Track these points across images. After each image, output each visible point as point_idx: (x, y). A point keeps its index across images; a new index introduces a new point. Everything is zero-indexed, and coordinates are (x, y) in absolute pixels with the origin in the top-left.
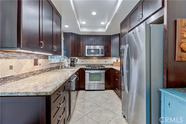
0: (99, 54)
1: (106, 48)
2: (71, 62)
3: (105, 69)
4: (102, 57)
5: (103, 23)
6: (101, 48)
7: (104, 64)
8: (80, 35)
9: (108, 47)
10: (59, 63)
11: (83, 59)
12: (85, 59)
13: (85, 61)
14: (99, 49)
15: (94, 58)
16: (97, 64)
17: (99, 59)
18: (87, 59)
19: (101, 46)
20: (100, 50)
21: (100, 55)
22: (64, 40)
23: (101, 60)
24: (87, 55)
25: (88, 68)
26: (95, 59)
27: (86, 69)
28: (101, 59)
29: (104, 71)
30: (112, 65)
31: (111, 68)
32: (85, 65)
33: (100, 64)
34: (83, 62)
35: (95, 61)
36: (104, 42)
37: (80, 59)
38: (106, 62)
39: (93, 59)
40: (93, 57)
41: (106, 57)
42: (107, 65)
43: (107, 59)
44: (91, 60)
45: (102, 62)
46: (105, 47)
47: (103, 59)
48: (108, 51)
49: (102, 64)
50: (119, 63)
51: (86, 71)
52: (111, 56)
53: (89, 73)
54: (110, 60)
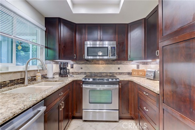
0: (107, 56)
1: (120, 45)
2: (61, 69)
3: (119, 83)
4: (114, 60)
6: (112, 46)
7: (117, 73)
8: (76, 24)
9: (123, 43)
10: (25, 72)
11: (83, 64)
12: (85, 64)
13: (86, 67)
14: (107, 48)
15: (100, 62)
16: (106, 73)
17: (108, 64)
18: (88, 64)
19: (112, 42)
20: (109, 49)
21: (110, 57)
22: (46, 31)
23: (110, 66)
26: (101, 64)
27: (84, 82)
28: (111, 64)
29: (117, 86)
30: (129, 74)
31: (129, 81)
33: (110, 73)
34: (82, 68)
35: (101, 68)
36: (117, 36)
37: (77, 63)
38: (119, 68)
39: (99, 64)
41: (119, 62)
42: (120, 73)
43: (121, 64)
44: (95, 65)
45: (113, 68)
46: (118, 43)
47: (114, 64)
48: (123, 51)
49: (114, 73)
50: (143, 71)
51: (84, 86)
52: (129, 59)
53: (89, 90)
54: (126, 65)
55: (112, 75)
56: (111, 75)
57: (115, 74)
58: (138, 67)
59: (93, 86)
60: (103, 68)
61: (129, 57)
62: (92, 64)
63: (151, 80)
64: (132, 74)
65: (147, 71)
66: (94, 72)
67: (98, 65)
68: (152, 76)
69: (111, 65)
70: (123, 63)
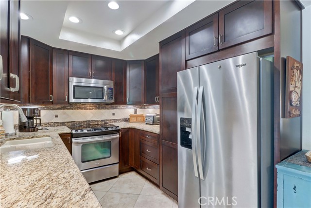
5: (119, 33)
6: (108, 86)
7: (111, 120)
8: (52, 48)
9: (121, 83)
11: (59, 109)
12: (64, 108)
13: (65, 114)
15: (87, 106)
16: (96, 121)
17: (99, 108)
18: (68, 109)
19: (108, 81)
20: (105, 89)
21: (106, 100)
23: (102, 111)
24: (72, 100)
25: (79, 131)
26: (90, 109)
29: (118, 136)
30: (126, 120)
31: (129, 128)
32: (63, 124)
33: (102, 121)
34: (56, 116)
35: (89, 115)
36: (113, 74)
37: (48, 109)
38: (114, 114)
39: (85, 109)
40: (85, 103)
41: (114, 106)
42: (115, 120)
44: (80, 110)
45: (105, 115)
46: (115, 83)
47: (108, 109)
48: (121, 93)
49: (107, 120)
50: (142, 116)
51: (74, 140)
52: (127, 103)
53: (81, 145)
54: (122, 110)
55: (105, 123)
56: (103, 123)
57: (108, 122)
58: (136, 112)
59: (87, 139)
60: (92, 115)
61: (127, 101)
62: (75, 109)
63: (150, 124)
64: (130, 120)
65: (146, 116)
66: (79, 122)
67: (83, 111)
68: (152, 121)
69: (104, 110)
70: (118, 107)
